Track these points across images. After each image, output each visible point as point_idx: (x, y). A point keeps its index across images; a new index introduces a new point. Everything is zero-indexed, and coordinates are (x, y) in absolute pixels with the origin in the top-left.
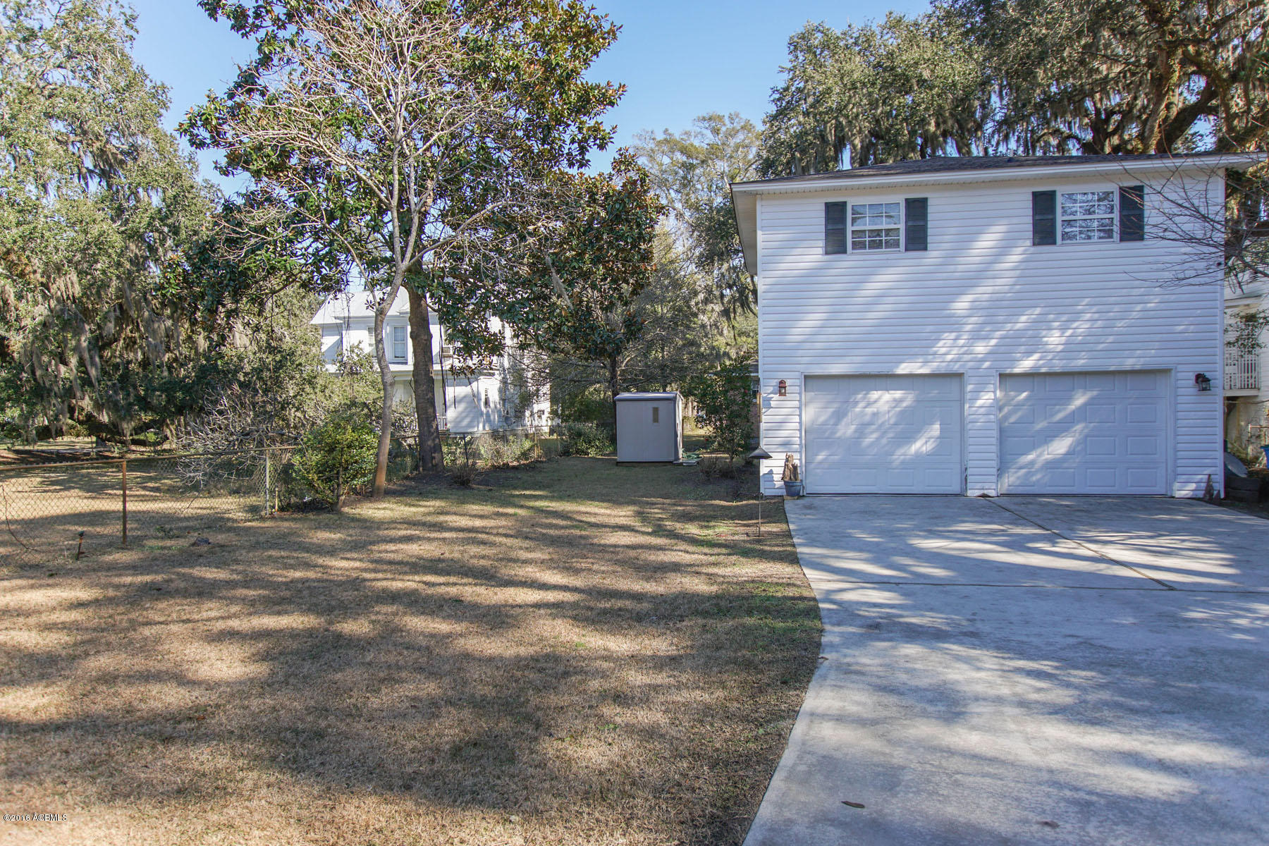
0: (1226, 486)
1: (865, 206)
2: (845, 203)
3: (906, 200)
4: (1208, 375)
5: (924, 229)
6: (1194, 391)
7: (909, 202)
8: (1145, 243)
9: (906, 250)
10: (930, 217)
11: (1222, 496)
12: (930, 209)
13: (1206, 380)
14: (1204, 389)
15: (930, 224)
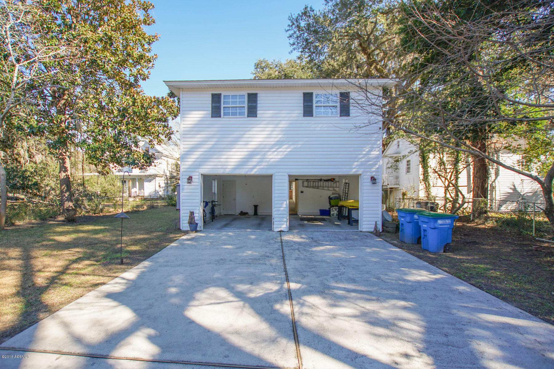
0: (383, 225)
1: (229, 96)
2: (221, 94)
3: (248, 94)
4: (375, 177)
5: (255, 107)
6: (370, 184)
7: (250, 95)
8: (350, 118)
9: (248, 117)
10: (258, 102)
11: (381, 231)
12: (258, 99)
13: (375, 179)
14: (374, 183)
15: (258, 105)
